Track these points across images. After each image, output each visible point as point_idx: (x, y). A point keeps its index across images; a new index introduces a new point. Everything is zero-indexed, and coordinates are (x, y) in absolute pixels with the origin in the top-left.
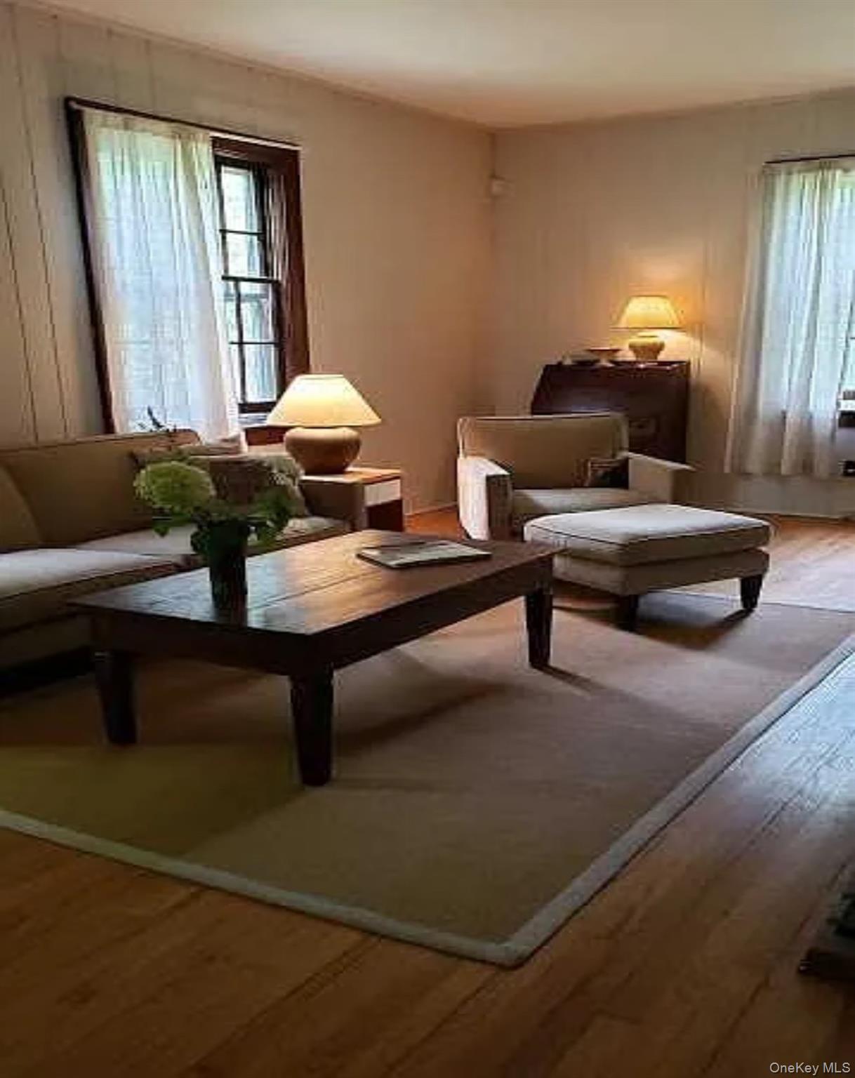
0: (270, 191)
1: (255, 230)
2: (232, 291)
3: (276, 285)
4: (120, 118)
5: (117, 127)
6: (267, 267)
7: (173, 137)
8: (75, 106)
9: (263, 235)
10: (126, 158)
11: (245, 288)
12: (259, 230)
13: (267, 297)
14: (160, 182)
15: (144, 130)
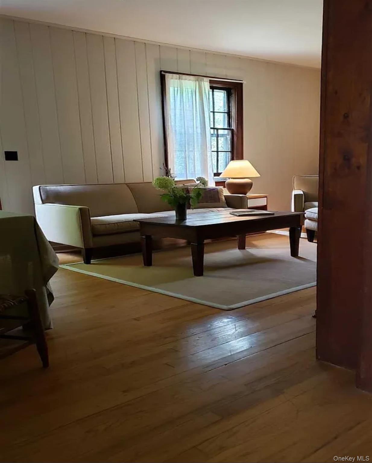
0: (232, 97)
1: (226, 111)
2: (216, 133)
3: (232, 131)
4: (178, 76)
5: (176, 79)
6: (229, 124)
7: (196, 81)
8: (163, 73)
9: (229, 113)
10: (179, 89)
11: (221, 132)
12: (227, 111)
13: (229, 135)
14: (190, 95)
15: (185, 80)
